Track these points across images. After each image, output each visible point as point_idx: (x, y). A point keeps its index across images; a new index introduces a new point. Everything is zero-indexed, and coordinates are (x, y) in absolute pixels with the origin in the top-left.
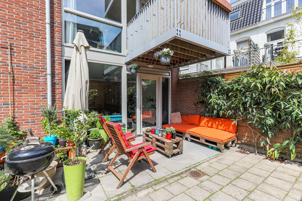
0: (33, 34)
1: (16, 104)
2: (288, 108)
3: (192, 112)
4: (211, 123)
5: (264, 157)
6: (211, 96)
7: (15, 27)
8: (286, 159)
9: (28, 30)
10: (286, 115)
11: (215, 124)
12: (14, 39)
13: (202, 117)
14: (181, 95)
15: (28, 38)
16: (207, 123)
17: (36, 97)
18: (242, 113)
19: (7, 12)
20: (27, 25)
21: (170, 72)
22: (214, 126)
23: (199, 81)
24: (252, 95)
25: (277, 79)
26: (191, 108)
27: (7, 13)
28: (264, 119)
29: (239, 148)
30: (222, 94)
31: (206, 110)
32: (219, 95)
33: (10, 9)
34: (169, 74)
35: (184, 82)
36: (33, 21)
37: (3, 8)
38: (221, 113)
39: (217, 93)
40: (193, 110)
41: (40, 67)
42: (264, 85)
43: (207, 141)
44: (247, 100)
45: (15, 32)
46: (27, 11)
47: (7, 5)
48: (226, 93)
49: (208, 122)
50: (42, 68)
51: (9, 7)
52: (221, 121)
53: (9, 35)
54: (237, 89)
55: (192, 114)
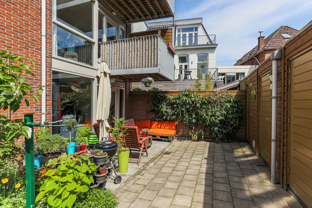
0: (28, 44)
1: (12, 117)
2: (202, 114)
3: (144, 118)
4: (160, 125)
5: (190, 141)
6: (162, 107)
7: (13, 35)
8: (199, 140)
9: (24, 40)
10: (200, 117)
11: (163, 125)
12: (11, 48)
13: (153, 122)
14: (133, 104)
15: (24, 48)
16: (157, 126)
17: (30, 109)
18: (181, 118)
19: (6, 18)
20: (23, 34)
21: (125, 84)
22: (162, 127)
23: (149, 94)
24: (186, 107)
25: (198, 99)
26: (142, 115)
27: (6, 20)
28: (191, 120)
29: (177, 139)
30: (169, 106)
31: (156, 116)
32: (167, 106)
33: (9, 15)
34: (124, 86)
35: (137, 94)
36: (29, 30)
37: (3, 14)
38: (168, 118)
39: (166, 104)
40: (144, 117)
41: (34, 78)
42: (193, 102)
43: (161, 137)
44: (183, 109)
45: (13, 41)
46: (23, 20)
47: (6, 11)
48: (172, 105)
49: (158, 124)
50: (36, 80)
51: (7, 13)
52: (167, 123)
53: (8, 44)
54: (179, 103)
55: (143, 120)
